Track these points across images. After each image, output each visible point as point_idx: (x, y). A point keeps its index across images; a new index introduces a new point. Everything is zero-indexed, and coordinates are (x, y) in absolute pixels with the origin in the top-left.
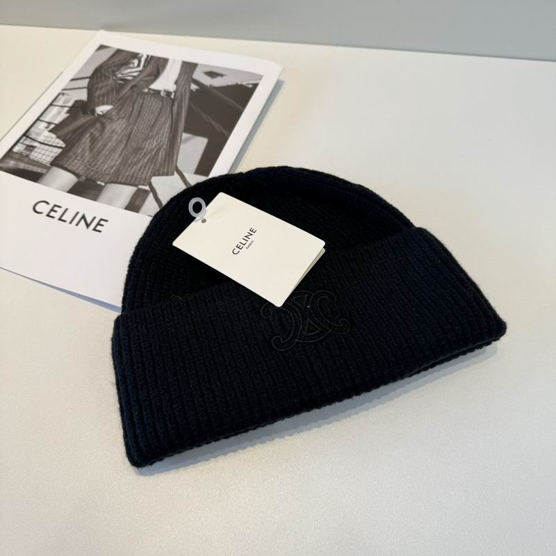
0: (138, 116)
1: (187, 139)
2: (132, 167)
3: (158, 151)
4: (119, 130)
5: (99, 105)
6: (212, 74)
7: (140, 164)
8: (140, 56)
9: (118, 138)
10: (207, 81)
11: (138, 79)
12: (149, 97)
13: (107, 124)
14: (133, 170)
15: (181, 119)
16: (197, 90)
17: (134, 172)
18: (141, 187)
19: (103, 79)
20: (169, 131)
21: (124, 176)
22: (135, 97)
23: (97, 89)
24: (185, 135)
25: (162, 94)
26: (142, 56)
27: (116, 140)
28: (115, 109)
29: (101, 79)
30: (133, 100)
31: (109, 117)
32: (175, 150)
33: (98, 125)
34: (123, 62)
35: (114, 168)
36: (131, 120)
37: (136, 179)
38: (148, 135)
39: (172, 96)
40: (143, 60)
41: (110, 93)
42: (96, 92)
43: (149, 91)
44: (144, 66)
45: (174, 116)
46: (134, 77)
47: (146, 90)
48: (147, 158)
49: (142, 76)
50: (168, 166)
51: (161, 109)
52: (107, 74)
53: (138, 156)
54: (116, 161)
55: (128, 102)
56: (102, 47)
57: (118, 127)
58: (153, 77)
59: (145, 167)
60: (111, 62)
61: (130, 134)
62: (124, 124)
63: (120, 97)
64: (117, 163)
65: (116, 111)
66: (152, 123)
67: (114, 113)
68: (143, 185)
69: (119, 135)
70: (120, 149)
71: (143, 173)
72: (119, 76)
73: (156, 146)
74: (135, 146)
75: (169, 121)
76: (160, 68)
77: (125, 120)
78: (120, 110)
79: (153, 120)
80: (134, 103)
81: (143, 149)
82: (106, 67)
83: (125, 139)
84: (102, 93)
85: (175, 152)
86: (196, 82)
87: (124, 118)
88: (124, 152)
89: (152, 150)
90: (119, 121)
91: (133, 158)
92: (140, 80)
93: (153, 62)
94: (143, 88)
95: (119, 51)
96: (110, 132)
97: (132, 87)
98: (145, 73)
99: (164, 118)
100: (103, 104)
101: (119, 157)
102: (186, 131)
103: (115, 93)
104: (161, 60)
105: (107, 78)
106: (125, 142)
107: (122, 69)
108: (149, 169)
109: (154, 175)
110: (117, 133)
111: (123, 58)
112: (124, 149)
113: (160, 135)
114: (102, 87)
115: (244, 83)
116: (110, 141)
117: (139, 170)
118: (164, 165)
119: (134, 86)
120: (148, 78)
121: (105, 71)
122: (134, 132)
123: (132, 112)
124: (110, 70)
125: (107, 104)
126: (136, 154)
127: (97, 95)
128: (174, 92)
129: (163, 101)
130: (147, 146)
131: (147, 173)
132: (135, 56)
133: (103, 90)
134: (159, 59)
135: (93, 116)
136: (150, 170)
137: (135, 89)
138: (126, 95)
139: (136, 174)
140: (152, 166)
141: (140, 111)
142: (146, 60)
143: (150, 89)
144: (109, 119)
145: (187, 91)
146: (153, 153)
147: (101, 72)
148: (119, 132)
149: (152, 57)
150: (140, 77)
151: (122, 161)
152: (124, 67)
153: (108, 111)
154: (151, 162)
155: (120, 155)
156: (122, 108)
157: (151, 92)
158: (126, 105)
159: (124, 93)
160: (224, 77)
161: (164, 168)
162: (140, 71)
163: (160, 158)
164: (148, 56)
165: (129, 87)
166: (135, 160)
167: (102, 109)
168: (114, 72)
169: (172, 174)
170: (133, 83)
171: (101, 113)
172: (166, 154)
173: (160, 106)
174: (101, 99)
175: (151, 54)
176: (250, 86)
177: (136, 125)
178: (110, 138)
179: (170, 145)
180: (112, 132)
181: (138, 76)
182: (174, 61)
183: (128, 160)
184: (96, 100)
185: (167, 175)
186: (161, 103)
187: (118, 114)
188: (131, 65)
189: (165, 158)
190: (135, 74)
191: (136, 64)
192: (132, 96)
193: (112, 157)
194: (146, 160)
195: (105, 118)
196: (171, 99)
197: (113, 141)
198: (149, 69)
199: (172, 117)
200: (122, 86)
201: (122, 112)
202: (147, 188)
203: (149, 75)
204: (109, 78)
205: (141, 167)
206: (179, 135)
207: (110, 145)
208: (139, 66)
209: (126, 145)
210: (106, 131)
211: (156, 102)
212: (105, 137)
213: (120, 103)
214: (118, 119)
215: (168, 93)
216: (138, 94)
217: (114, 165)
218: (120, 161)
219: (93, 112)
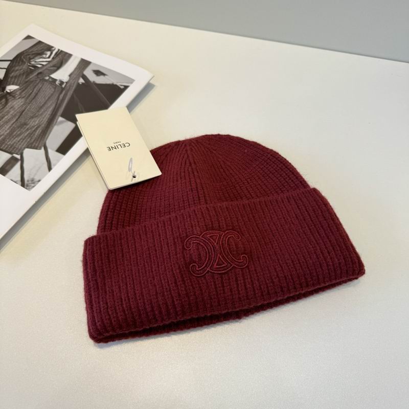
0: (34, 98)
1: (61, 122)
2: (15, 138)
3: (37, 129)
4: (16, 107)
5: (9, 85)
6: (98, 73)
7: (21, 137)
8: (53, 49)
9: (13, 113)
10: (93, 78)
11: (45, 68)
12: (48, 84)
13: (10, 100)
14: (14, 141)
15: (63, 104)
16: (83, 83)
17: (15, 143)
18: (15, 155)
19: (21, 62)
20: (50, 114)
21: (6, 144)
22: (37, 82)
23: (13, 71)
24: (61, 119)
25: (57, 83)
26: (55, 49)
27: (12, 114)
28: (20, 90)
29: (19, 63)
30: (35, 84)
31: (13, 95)
32: (50, 129)
33: (4, 100)
34: (40, 52)
35: (2, 137)
36: (28, 100)
37: (14, 148)
38: (35, 114)
39: (63, 86)
40: (54, 53)
41: (21, 76)
42: (11, 73)
43: (48, 80)
44: (53, 58)
45: (59, 102)
46: (43, 65)
47: (47, 78)
48: (27, 133)
49: (49, 65)
50: (40, 141)
51: (52, 95)
52: (24, 60)
53: (22, 129)
54: (6, 131)
55: (31, 85)
56: (29, 37)
57: (16, 104)
58: (55, 68)
59: (24, 140)
60: (30, 51)
61: (23, 112)
62: (22, 102)
63: (27, 80)
64: (6, 134)
65: (20, 91)
66: (41, 105)
67: (18, 93)
68: (17, 154)
69: (15, 111)
70: (13, 122)
71: (20, 144)
72: (33, 63)
73: (37, 124)
74: (23, 121)
75: (54, 105)
76: (64, 61)
77: (24, 99)
78: (24, 91)
79: (43, 103)
80: (35, 88)
81: (27, 125)
82: (25, 54)
83: (19, 114)
84: (15, 75)
85: (49, 131)
86: (84, 77)
87: (23, 98)
88: (14, 125)
89: (33, 127)
90: (19, 100)
91: (19, 131)
92: (46, 69)
93: (60, 56)
94: (46, 76)
95: (40, 42)
96: (10, 107)
97: (38, 74)
98: (51, 64)
99: (51, 102)
100: (13, 84)
101: (8, 129)
102: (62, 116)
103: (24, 76)
104: (67, 55)
105: (23, 63)
106: (17, 117)
107: (36, 58)
108: (26, 141)
109: (28, 147)
110: (15, 108)
111: (41, 48)
112: (15, 122)
113: (44, 116)
114: (17, 70)
115: (118, 84)
116: (7, 115)
117: (19, 142)
118: (37, 140)
119: (41, 73)
120: (52, 68)
121: (24, 58)
122: (26, 110)
123: (30, 94)
124: (28, 57)
125: (16, 85)
126: (22, 128)
127: (11, 76)
128: (66, 83)
129: (55, 88)
130: (31, 123)
131: (23, 145)
132: (50, 48)
133: (18, 72)
134: (66, 53)
135: (2, 93)
136: (26, 143)
137: (40, 76)
138: (32, 80)
139: (15, 144)
140: (29, 140)
141: (37, 94)
142: (56, 53)
143: (50, 77)
144: (13, 97)
145: (76, 83)
146: (33, 129)
147: (21, 57)
148: (17, 108)
149: (62, 51)
150: (47, 67)
151: (9, 133)
152: (38, 57)
153: (15, 90)
154: (30, 136)
155: (10, 127)
156: (26, 89)
157: (50, 80)
158: (29, 87)
159: (31, 77)
160: (106, 76)
161: (36, 143)
162: (49, 62)
163: (36, 134)
164: (59, 50)
165: (37, 73)
166: (19, 133)
167: (10, 88)
168: (30, 59)
169: (40, 149)
170: (40, 71)
171: (9, 91)
172: (41, 133)
173: (52, 92)
174: (13, 80)
175: (61, 49)
176: (122, 87)
177: (30, 105)
178: (8, 112)
179: (48, 124)
180: (11, 108)
181: (46, 65)
182: (76, 57)
183: (14, 132)
184: (9, 80)
185: (36, 149)
186: (53, 90)
187: (21, 93)
188: (44, 56)
189: (40, 135)
190: (44, 63)
191: (48, 56)
192: (36, 81)
193: (4, 128)
194: (26, 134)
195: (10, 95)
196: (62, 88)
197: (9, 115)
198: (56, 61)
199: (57, 103)
200: (31, 72)
201: (25, 92)
202: (18, 157)
203: (54, 66)
204: (25, 63)
205: (20, 140)
206: (57, 118)
207: (6, 117)
208: (49, 57)
209: (17, 120)
210: (7, 106)
211: (50, 89)
212: (5, 111)
213: (25, 86)
214: (19, 98)
215: (62, 83)
216: (40, 80)
217: (3, 134)
218: (8, 131)
219: (4, 89)
